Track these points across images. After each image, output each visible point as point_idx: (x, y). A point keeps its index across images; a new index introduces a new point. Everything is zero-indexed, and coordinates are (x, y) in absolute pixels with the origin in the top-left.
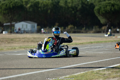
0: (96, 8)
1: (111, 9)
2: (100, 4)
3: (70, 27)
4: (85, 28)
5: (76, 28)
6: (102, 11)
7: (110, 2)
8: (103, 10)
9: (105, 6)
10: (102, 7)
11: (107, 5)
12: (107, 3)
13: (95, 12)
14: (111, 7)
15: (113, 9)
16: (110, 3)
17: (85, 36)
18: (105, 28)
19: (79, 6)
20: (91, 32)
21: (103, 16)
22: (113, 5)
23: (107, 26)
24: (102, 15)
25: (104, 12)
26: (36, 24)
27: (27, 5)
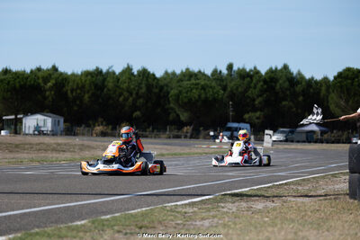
0: (173, 92)
1: (199, 96)
2: (180, 86)
4: (151, 129)
6: (182, 98)
7: (198, 81)
8: (186, 97)
9: (190, 89)
10: (184, 91)
11: (192, 87)
12: (193, 84)
13: (171, 99)
14: (200, 91)
15: (203, 96)
16: (198, 84)
17: (152, 143)
18: (188, 130)
19: (141, 88)
20: (163, 136)
21: (184, 108)
22: (203, 88)
23: (193, 126)
24: (182, 107)
25: (186, 100)
26: (62, 120)
27: (45, 84)
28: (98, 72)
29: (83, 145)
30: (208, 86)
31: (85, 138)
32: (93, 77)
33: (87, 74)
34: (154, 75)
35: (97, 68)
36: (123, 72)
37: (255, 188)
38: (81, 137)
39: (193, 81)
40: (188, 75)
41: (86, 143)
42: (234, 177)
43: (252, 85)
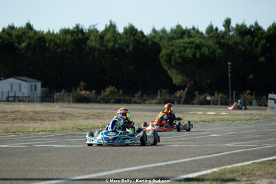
0: (164, 52)
1: (194, 55)
2: (172, 45)
3: (108, 90)
4: (139, 93)
5: (121, 92)
6: (175, 58)
7: (192, 40)
8: (179, 57)
9: (183, 48)
10: (177, 50)
11: (186, 45)
12: (186, 43)
13: (161, 60)
14: (194, 50)
15: (198, 55)
16: (192, 43)
17: (141, 110)
18: (181, 94)
19: (128, 47)
20: (154, 101)
21: (177, 69)
22: (199, 47)
23: (186, 90)
24: (175, 68)
25: (180, 60)
26: (39, 84)
27: (19, 44)
28: (78, 30)
29: (63, 113)
30: (203, 45)
31: (66, 105)
32: (72, 35)
33: (66, 32)
34: (142, 33)
35: (77, 27)
36: (107, 30)
37: (259, 161)
38: (60, 104)
39: (186, 39)
40: (180, 33)
41: (67, 110)
42: (234, 148)
43: (254, 43)
